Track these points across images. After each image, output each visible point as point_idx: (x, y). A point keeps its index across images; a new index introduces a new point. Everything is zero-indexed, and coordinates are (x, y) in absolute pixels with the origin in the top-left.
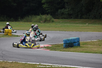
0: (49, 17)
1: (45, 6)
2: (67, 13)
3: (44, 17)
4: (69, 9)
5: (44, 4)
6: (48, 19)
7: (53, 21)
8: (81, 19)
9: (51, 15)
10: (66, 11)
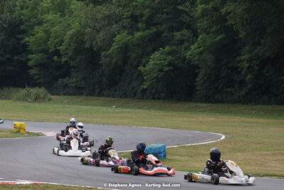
0: (42, 91)
1: (32, 72)
2: (73, 85)
3: (34, 91)
4: (78, 79)
5: (31, 68)
6: (42, 96)
7: (50, 100)
8: (99, 96)
9: (46, 88)
10: (72, 81)
